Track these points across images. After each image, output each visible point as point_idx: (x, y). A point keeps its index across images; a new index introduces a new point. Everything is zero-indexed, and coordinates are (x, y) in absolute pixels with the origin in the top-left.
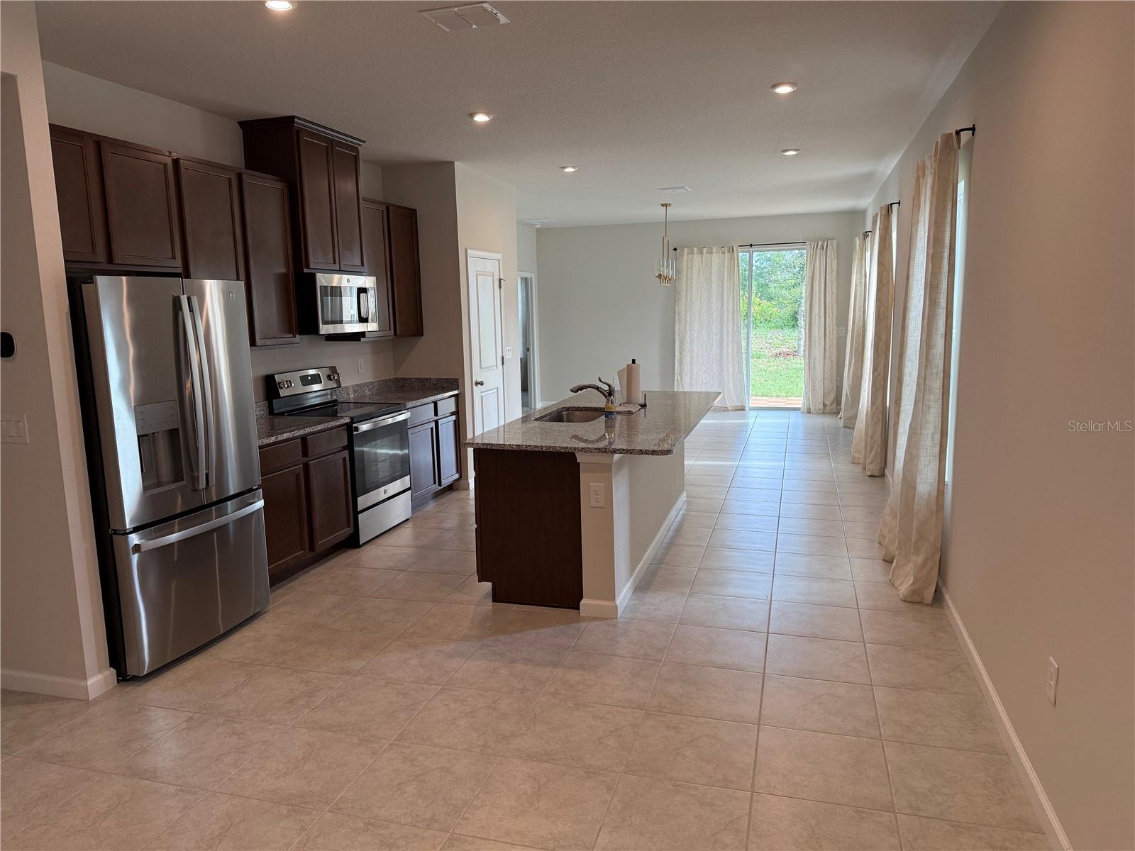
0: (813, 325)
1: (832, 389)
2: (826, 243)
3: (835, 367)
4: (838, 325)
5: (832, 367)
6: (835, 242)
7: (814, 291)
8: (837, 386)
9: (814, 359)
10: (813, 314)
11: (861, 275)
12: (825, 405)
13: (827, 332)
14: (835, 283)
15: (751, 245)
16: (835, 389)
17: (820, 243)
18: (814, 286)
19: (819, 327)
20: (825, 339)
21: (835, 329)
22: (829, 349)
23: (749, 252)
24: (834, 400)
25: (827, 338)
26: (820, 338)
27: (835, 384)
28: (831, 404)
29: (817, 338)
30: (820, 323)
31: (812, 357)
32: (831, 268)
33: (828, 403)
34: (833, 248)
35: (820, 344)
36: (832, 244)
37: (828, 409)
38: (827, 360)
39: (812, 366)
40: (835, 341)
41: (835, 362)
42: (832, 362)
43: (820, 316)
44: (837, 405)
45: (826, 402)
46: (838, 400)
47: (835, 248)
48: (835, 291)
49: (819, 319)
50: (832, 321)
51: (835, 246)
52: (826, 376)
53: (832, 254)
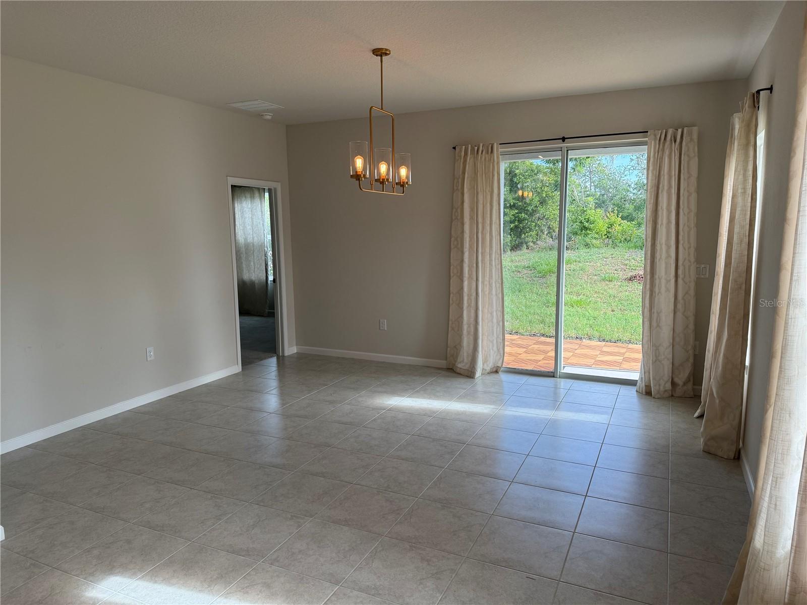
0: (657, 260)
1: (687, 360)
2: (680, 131)
3: (692, 326)
4: (698, 261)
5: (687, 326)
6: (695, 130)
7: (659, 208)
8: (695, 356)
9: (658, 313)
10: (658, 242)
11: (745, 175)
12: (673, 384)
13: (680, 272)
14: (694, 196)
15: (564, 139)
16: (691, 360)
17: (670, 132)
18: (660, 199)
19: (666, 264)
20: (676, 281)
21: (693, 268)
22: (683, 299)
23: (561, 149)
24: (689, 378)
25: (680, 281)
26: (668, 281)
27: (691, 352)
28: (685, 384)
29: (663, 281)
30: (668, 256)
31: (655, 310)
32: (688, 172)
33: (680, 381)
34: (692, 140)
35: (668, 290)
36: (690, 133)
37: (679, 392)
38: (679, 314)
39: (654, 324)
40: (692, 285)
41: (692, 319)
42: (687, 318)
43: (668, 247)
44: (694, 384)
45: (676, 380)
46: (696, 376)
47: (696, 140)
48: (693, 207)
49: (668, 251)
50: (689, 254)
51: (695, 137)
52: (677, 339)
53: (690, 148)
